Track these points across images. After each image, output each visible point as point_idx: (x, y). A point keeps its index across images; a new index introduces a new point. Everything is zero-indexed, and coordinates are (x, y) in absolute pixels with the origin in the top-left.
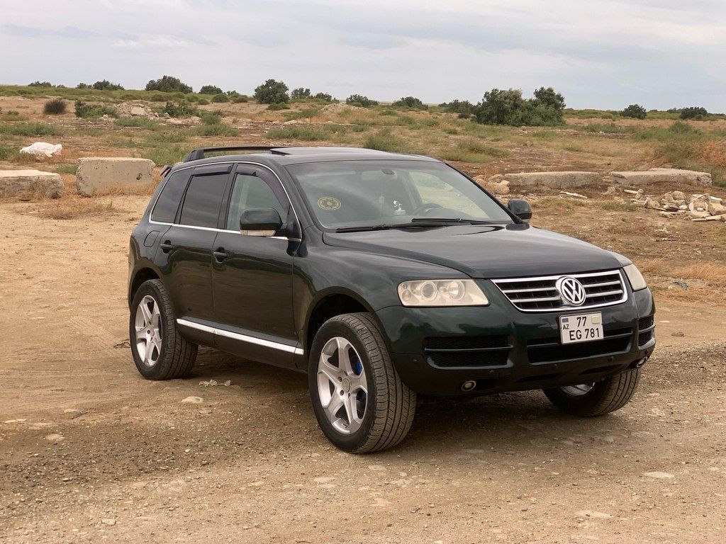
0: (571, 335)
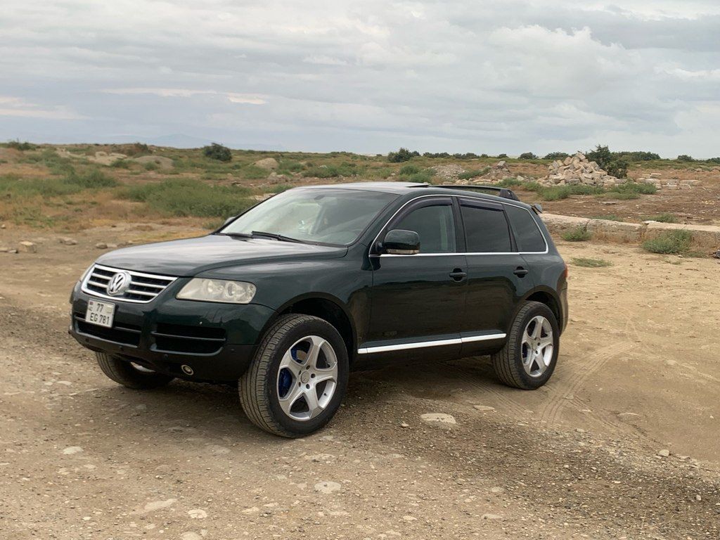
0: (92, 317)
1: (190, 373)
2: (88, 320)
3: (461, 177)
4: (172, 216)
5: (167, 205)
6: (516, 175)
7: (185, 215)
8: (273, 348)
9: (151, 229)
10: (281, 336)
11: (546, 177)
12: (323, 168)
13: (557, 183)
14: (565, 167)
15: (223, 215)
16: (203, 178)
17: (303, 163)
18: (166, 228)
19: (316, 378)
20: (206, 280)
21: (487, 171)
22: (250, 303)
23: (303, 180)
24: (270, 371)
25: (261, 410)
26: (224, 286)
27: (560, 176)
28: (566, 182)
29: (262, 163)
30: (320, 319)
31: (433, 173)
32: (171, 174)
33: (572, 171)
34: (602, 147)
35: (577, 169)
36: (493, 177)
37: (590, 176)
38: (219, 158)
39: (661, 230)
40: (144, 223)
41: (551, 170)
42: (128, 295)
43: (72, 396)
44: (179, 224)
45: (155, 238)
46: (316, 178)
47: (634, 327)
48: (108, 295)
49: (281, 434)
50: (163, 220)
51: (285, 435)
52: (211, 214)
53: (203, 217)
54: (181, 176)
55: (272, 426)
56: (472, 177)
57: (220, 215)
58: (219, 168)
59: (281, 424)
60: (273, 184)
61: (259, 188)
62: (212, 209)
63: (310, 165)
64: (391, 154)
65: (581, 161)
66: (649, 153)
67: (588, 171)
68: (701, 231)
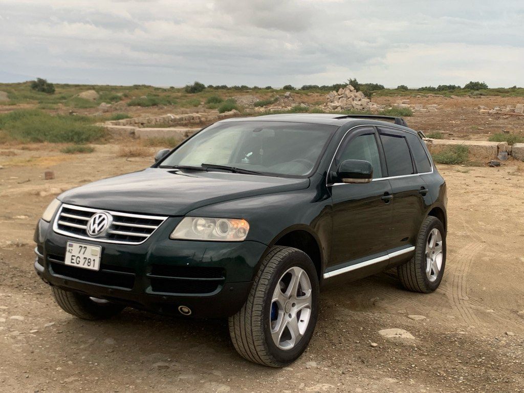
0: (72, 259)
1: (189, 312)
2: (68, 262)
3: (256, 105)
4: (29, 142)
5: (23, 133)
6: (300, 103)
7: (41, 141)
8: (266, 283)
9: (15, 154)
10: (272, 270)
11: (325, 104)
12: (143, 99)
13: (334, 109)
14: (339, 96)
15: (75, 140)
16: (39, 108)
17: (120, 94)
18: (27, 152)
19: (296, 307)
20: (197, 218)
21: (276, 100)
22: (244, 241)
23: (128, 108)
24: (265, 306)
25: (256, 344)
26: (215, 223)
27: (336, 104)
28: (342, 108)
29: (85, 94)
30: (299, 250)
31: (234, 101)
32: (9, 105)
33: (345, 99)
34: (353, 80)
35: (349, 98)
36: (283, 105)
37: (359, 103)
38: (43, 90)
39: (443, 145)
40: (6, 149)
41: (328, 99)
42: (111, 236)
43: (33, 333)
44: (37, 149)
45: (21, 162)
46: (139, 107)
47: (472, 229)
48: (88, 236)
49: (273, 365)
50: (23, 145)
51: (276, 366)
52: (65, 140)
53: (57, 142)
54: (19, 107)
55: (265, 359)
56: (266, 105)
57: (72, 140)
58: (48, 99)
59: (274, 356)
60: (105, 112)
61: (95, 116)
62: (65, 135)
63: (126, 96)
64: (187, 87)
65: (351, 91)
66: (377, 84)
67: (358, 99)
68: (475, 146)
